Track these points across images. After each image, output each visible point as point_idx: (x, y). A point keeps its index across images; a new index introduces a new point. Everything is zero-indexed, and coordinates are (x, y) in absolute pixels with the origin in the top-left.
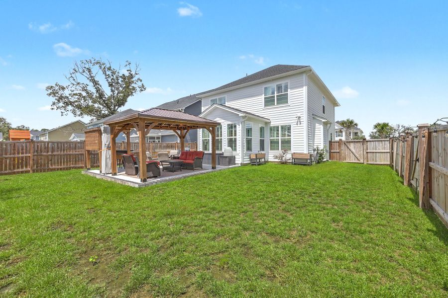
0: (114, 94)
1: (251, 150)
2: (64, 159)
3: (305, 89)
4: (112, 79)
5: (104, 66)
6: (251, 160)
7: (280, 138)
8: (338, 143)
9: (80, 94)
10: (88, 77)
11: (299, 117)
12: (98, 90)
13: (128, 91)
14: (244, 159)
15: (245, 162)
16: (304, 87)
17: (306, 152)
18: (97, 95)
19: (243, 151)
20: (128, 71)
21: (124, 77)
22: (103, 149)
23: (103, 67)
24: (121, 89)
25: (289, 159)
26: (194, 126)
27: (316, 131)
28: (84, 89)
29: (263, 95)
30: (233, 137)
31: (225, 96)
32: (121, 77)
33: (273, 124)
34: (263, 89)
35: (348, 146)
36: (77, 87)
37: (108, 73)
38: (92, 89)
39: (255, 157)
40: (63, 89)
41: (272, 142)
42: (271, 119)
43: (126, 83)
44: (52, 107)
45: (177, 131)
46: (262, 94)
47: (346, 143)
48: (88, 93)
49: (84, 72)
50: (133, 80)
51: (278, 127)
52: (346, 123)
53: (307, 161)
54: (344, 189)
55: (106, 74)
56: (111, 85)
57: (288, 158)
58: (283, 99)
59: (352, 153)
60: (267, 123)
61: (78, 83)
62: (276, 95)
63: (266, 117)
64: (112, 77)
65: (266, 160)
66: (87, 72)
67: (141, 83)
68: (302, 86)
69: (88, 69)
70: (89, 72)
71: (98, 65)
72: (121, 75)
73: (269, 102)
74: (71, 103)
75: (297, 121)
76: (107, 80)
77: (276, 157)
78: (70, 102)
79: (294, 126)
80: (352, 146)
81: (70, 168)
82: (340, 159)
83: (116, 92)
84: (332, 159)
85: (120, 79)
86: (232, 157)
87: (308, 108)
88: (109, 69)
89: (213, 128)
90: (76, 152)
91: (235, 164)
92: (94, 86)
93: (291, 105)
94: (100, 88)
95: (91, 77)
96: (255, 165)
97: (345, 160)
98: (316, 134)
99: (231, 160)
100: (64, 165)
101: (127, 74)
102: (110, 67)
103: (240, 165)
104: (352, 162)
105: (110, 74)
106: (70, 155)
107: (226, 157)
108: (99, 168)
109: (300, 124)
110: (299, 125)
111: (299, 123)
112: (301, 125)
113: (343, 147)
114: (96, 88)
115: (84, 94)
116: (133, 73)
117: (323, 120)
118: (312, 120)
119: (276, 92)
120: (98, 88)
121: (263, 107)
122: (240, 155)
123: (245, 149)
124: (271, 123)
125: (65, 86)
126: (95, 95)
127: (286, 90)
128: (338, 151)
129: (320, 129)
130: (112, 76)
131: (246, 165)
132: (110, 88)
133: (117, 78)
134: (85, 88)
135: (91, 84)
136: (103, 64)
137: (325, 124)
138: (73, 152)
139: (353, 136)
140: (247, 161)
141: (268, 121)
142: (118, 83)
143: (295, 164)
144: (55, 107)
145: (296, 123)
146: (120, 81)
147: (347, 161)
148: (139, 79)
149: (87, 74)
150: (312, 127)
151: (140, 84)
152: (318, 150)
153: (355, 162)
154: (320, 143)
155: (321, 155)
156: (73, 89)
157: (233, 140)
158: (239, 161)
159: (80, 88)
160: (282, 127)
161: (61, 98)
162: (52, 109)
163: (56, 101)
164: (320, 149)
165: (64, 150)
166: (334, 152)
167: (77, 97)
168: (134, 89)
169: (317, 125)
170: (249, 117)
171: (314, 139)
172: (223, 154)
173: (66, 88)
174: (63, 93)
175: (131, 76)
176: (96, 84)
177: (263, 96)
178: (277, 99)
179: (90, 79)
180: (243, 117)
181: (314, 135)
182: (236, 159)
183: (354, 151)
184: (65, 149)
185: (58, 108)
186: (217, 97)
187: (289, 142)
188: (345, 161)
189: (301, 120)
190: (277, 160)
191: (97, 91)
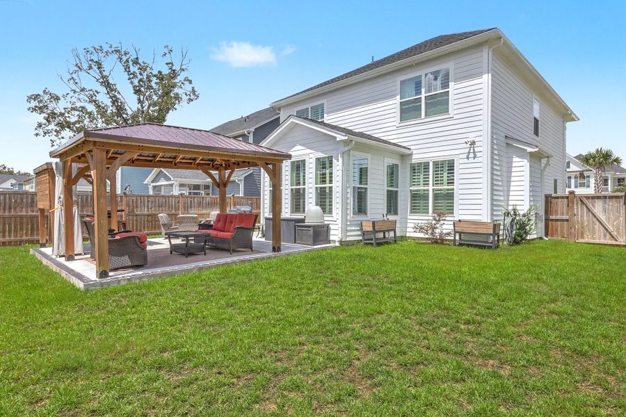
0: (143, 108)
1: (365, 213)
2: (10, 224)
3: (486, 79)
4: (141, 80)
5: (128, 56)
6: (364, 234)
7: (431, 188)
8: (566, 200)
9: (83, 108)
10: (98, 77)
11: (473, 143)
12: (115, 101)
13: (167, 101)
14: (347, 231)
15: (348, 239)
16: (485, 76)
17: (486, 218)
18: (114, 111)
19: (344, 214)
20: (167, 64)
21: (160, 77)
22: (56, 207)
23: (124, 58)
24: (155, 98)
25: (448, 234)
26: (244, 162)
27: (513, 174)
28: (92, 100)
29: (398, 97)
30: (327, 185)
31: (324, 101)
32: (155, 76)
33: (417, 158)
34: (398, 84)
35: (590, 206)
36: (81, 96)
37: (134, 69)
38: (103, 98)
39: (370, 229)
40: (57, 99)
41: (415, 196)
42: (412, 148)
43: (164, 86)
44: (37, 132)
45: (213, 172)
46: (395, 96)
47: (586, 201)
48: (100, 106)
49: (90, 67)
50: (176, 81)
51: (426, 166)
52: (594, 158)
53: (488, 238)
54: (553, 313)
55: (129, 71)
56: (137, 92)
57: (447, 231)
58: (439, 104)
59: (598, 223)
60: (405, 157)
61: (83, 90)
62: (423, 95)
63: (403, 144)
64: (140, 77)
65: (398, 234)
66: (95, 68)
67: (191, 86)
68: (480, 75)
69: (96, 62)
70: (99, 68)
71: (116, 56)
72: (155, 72)
73: (409, 111)
74: (69, 125)
75: (467, 150)
76: (132, 83)
77: (421, 229)
78: (67, 122)
79: (461, 161)
80: (598, 208)
81: (21, 243)
82: (570, 234)
83: (146, 104)
84: (552, 236)
85: (154, 80)
86: (323, 226)
87: (492, 121)
88: (136, 62)
89: (274, 165)
90: (33, 211)
91: (329, 242)
92: (108, 93)
93: (456, 117)
94: (118, 96)
95: (103, 77)
96: (372, 244)
97: (582, 237)
98: (513, 179)
99: (320, 233)
100: (10, 236)
101: (166, 71)
102: (137, 58)
103: (337, 244)
104: (597, 241)
105: (138, 72)
106: (21, 217)
107: (309, 227)
108: (52, 245)
109: (475, 157)
110: (471, 160)
111: (471, 155)
112: (477, 160)
113: (578, 209)
114: (111, 97)
115: (91, 108)
116: (176, 67)
117: (529, 150)
118: (504, 150)
119: (423, 90)
120: (115, 96)
121: (397, 123)
122: (339, 222)
123: (350, 212)
124: (414, 157)
125: (60, 95)
126: (111, 109)
127: (445, 85)
128: (565, 217)
129: (521, 168)
130: (141, 74)
131: (352, 243)
132: (136, 97)
133: (148, 77)
134: (94, 98)
135: (103, 90)
136: (125, 54)
137: (536, 158)
138: (27, 212)
139: (614, 185)
140: (354, 235)
141: (407, 152)
142: (150, 87)
143: (461, 245)
144: (41, 131)
145: (465, 156)
146: (153, 84)
147: (586, 240)
148: (187, 79)
149: (95, 72)
150: (505, 164)
151: (188, 87)
152: (515, 215)
153: (605, 242)
154: (521, 198)
155: (522, 226)
156: (74, 100)
157: (327, 191)
158: (336, 235)
159: (86, 98)
160: (436, 164)
161: (52, 116)
162: (37, 135)
163: (44, 121)
164: (521, 213)
165: (10, 209)
166: (557, 220)
167: (78, 113)
168: (177, 97)
169: (515, 159)
170: (359, 142)
171: (509, 191)
172: (303, 221)
173: (61, 98)
174: (56, 106)
175: (174, 74)
176: (112, 90)
177: (398, 100)
178: (426, 103)
179: (102, 80)
180: (345, 142)
181: (509, 181)
182: (332, 232)
183: (603, 217)
184: (13, 205)
185: (45, 133)
186: (309, 106)
187: (450, 196)
188: (580, 240)
189: (476, 149)
190: (421, 235)
191: (113, 103)
